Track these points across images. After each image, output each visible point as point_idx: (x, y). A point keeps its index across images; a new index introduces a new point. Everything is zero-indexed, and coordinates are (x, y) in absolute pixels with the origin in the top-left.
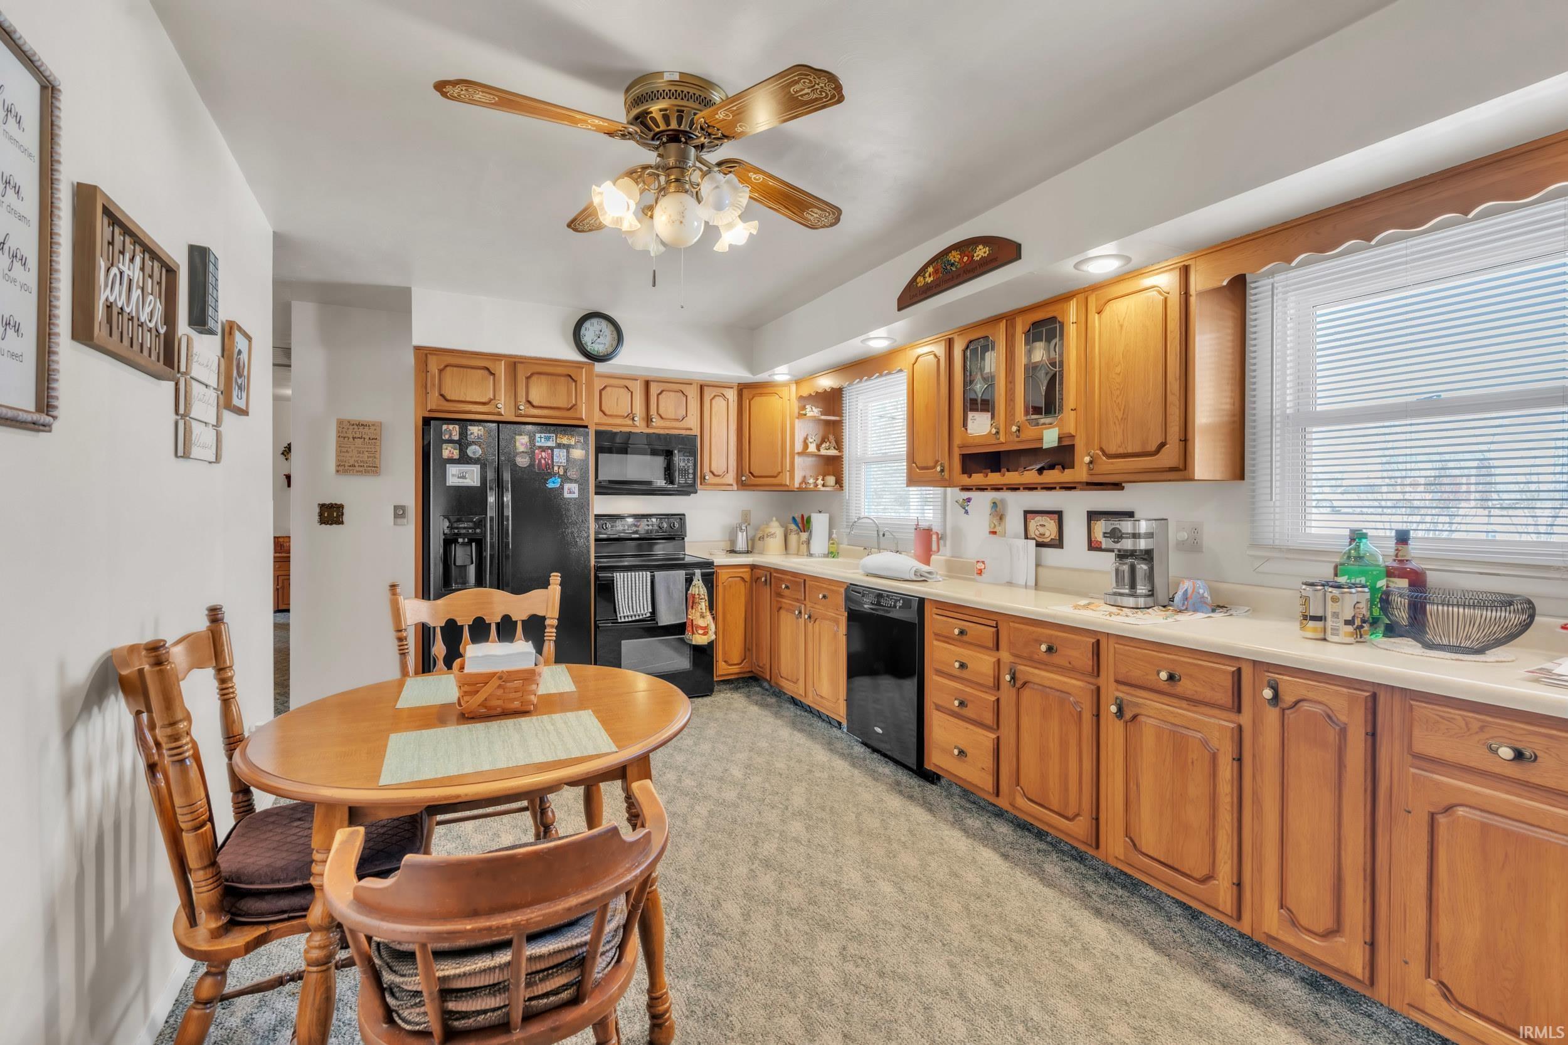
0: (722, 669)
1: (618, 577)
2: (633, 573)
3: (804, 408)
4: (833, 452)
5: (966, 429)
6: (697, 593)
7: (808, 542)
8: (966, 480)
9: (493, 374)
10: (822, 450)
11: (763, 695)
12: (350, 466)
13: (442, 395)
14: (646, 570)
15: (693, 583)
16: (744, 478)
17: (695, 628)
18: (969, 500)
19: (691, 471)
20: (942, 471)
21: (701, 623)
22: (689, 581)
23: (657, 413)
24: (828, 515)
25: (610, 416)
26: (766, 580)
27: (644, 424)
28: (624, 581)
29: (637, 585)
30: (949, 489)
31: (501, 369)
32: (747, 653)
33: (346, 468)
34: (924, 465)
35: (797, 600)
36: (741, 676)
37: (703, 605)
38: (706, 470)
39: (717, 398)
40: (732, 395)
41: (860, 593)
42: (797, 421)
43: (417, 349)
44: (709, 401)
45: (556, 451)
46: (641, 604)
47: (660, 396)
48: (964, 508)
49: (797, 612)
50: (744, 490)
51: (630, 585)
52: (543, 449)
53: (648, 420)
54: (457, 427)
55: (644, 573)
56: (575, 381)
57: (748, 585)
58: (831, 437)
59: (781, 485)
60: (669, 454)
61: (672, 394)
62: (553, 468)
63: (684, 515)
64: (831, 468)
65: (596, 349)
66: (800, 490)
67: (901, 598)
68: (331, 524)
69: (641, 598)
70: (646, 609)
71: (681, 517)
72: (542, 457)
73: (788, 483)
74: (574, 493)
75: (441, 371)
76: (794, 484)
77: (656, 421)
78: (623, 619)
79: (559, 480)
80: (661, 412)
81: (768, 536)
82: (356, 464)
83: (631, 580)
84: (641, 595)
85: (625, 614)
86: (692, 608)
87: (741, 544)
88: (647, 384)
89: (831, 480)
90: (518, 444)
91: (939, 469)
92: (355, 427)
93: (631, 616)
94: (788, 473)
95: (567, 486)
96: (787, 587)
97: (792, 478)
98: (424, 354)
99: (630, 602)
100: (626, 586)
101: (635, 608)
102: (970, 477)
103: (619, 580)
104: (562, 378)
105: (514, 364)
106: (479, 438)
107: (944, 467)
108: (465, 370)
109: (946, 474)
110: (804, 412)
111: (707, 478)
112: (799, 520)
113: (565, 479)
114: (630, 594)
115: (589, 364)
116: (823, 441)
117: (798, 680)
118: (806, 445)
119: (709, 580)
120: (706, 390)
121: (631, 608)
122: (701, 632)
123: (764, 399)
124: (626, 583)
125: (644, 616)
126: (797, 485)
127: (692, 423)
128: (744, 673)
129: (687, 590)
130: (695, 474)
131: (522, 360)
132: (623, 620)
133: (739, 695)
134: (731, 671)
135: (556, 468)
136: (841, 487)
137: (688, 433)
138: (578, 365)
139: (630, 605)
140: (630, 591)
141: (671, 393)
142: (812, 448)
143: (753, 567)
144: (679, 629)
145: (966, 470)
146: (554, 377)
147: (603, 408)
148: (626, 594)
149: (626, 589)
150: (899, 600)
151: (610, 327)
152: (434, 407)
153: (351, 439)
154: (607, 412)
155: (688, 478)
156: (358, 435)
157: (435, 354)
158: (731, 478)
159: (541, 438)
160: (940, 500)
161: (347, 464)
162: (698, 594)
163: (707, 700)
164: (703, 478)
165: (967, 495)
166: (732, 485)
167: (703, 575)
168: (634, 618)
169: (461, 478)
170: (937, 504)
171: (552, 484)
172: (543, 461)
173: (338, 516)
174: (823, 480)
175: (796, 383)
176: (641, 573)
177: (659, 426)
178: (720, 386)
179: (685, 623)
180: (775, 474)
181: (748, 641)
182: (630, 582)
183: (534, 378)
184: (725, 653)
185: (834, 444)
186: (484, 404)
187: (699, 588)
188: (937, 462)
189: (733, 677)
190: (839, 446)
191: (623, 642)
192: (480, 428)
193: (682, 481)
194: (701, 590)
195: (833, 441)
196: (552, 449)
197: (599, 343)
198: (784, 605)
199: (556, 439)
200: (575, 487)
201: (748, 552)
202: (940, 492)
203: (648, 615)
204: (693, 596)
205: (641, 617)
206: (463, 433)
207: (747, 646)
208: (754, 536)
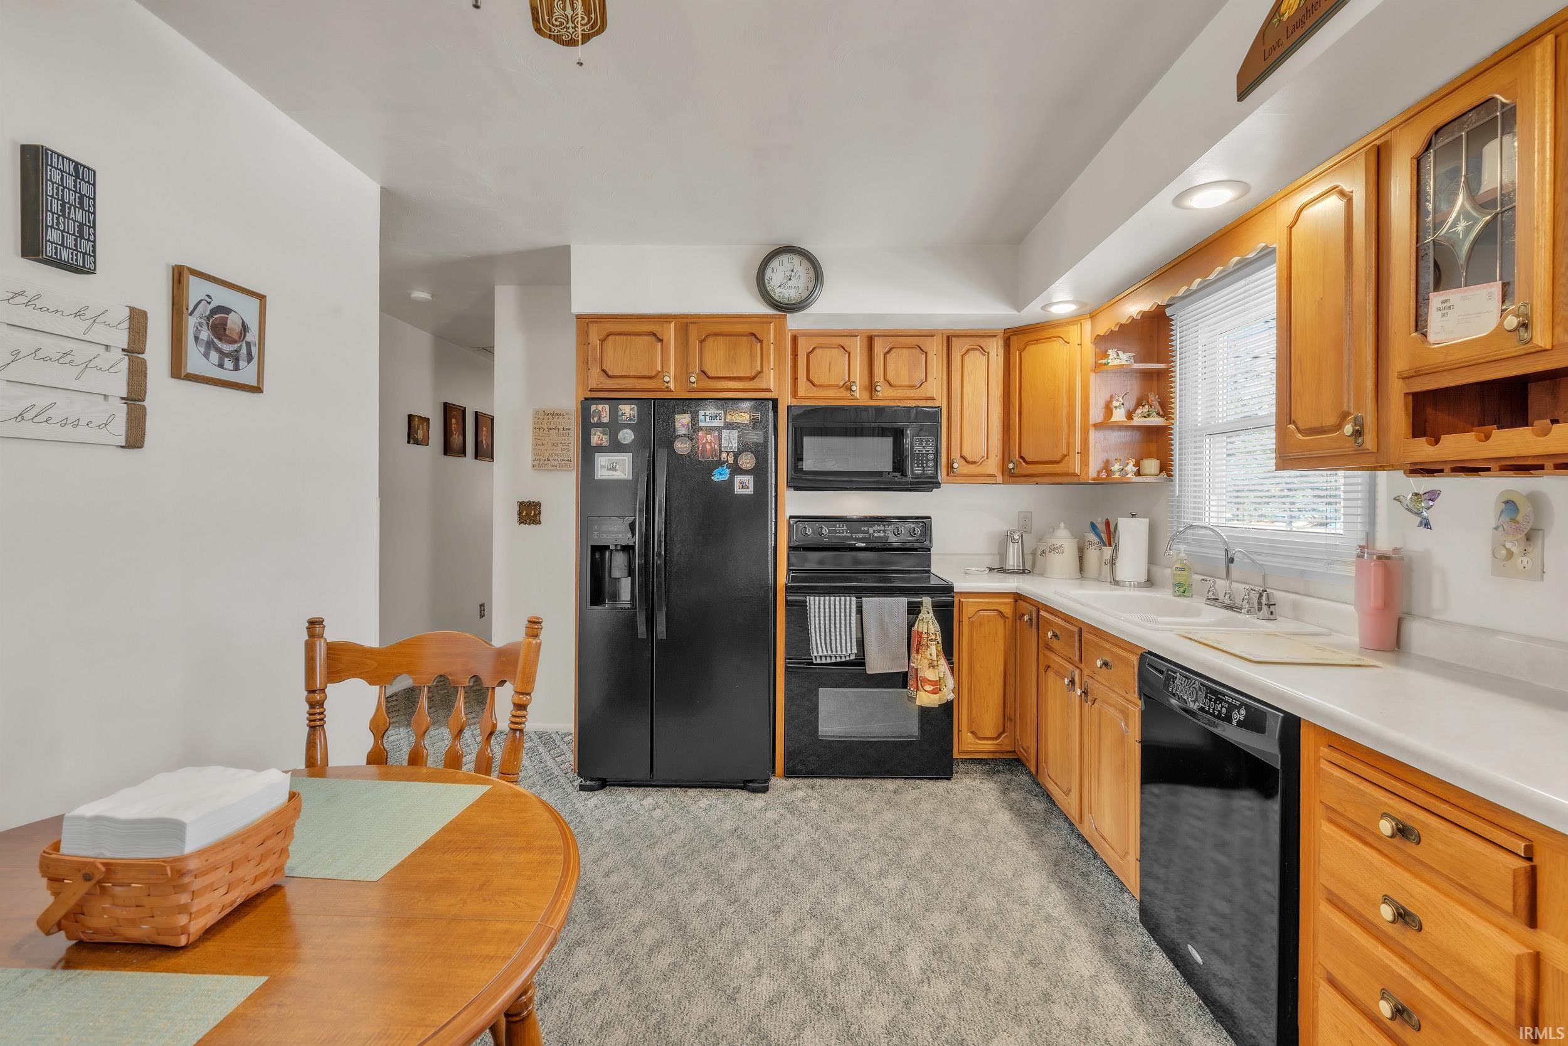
0: (965, 742)
1: (812, 603)
2: (832, 598)
3: (1105, 355)
4: (1156, 421)
5: (1425, 335)
6: (925, 630)
7: (1113, 562)
8: (1423, 450)
9: (661, 340)
10: (1135, 418)
11: (1028, 792)
12: (545, 460)
13: (604, 371)
14: (849, 594)
15: (921, 616)
16: (1011, 466)
17: (921, 681)
18: (1433, 496)
19: (931, 457)
20: (1358, 433)
21: (930, 675)
22: (914, 610)
23: (885, 379)
24: (1146, 521)
25: (821, 386)
26: (1031, 619)
27: (866, 395)
28: (819, 608)
29: (838, 614)
30: (1382, 475)
31: (670, 333)
32: (1008, 724)
33: (542, 462)
34: (1313, 423)
35: (1070, 661)
36: (997, 756)
37: (933, 650)
38: (956, 454)
39: (971, 352)
40: (996, 349)
41: (1161, 672)
42: (1092, 376)
43: (579, 317)
44: (959, 358)
45: (725, 432)
46: (843, 641)
47: (888, 356)
48: (1419, 514)
49: (1066, 681)
50: (1014, 483)
51: (827, 614)
52: (710, 430)
53: (871, 388)
54: (607, 407)
55: (848, 598)
56: (761, 341)
57: (1009, 623)
58: (1152, 397)
59: (1067, 475)
60: (898, 435)
61: (905, 351)
62: (720, 455)
63: (929, 518)
64: (1153, 447)
65: (786, 296)
66: (1097, 482)
67: (1243, 704)
68: (529, 524)
69: (843, 633)
70: (849, 648)
71: (924, 522)
72: (707, 441)
73: (1078, 471)
74: (748, 488)
75: (602, 341)
76: (1087, 473)
77: (882, 390)
78: (818, 659)
79: (728, 471)
80: (890, 377)
81: (1051, 550)
82: (551, 458)
83: (830, 608)
84: (843, 629)
85: (820, 654)
86: (918, 651)
87: (1012, 562)
88: (870, 340)
89: (1151, 465)
90: (677, 425)
91: (1348, 429)
92: (550, 416)
93: (831, 657)
94: (1078, 457)
95: (738, 479)
96: (1055, 636)
97: (1085, 463)
98: (586, 321)
99: (828, 638)
100: (822, 614)
101: (834, 646)
102: (1437, 442)
103: (812, 607)
104: (745, 338)
105: (686, 323)
106: (631, 419)
107: (1362, 426)
108: (629, 337)
109: (1369, 441)
110: (1104, 361)
111: (955, 466)
112: (1101, 527)
113: (736, 470)
114: (827, 626)
115: (779, 317)
116: (1139, 404)
117: (1070, 790)
118: (1108, 409)
119: (945, 614)
120: (955, 342)
121: (828, 646)
122: (928, 688)
123: (1042, 347)
124: (822, 610)
125: (848, 659)
126: (1092, 473)
127: (935, 389)
128: (1002, 752)
129: (910, 625)
130: (937, 460)
131: (695, 320)
132: (819, 661)
133: (992, 785)
134: (981, 748)
135: (724, 455)
136: (1170, 475)
137: (930, 403)
138: (764, 319)
139: (828, 642)
140: (827, 622)
141: (903, 350)
142: (1119, 415)
143: (1018, 597)
144: (901, 680)
145: (1420, 428)
146: (734, 338)
147: (811, 377)
148: (822, 626)
149: (822, 618)
150: (1239, 708)
151: (806, 264)
152: (595, 386)
153: (546, 430)
154: (816, 382)
155: (927, 466)
156: (552, 426)
157: (596, 322)
158: (993, 465)
159: (705, 415)
160: (1359, 495)
161: (542, 458)
162: (927, 633)
163: (941, 786)
164: (950, 467)
165: (1425, 484)
166: (994, 476)
167: (935, 606)
168: (834, 660)
169: (610, 469)
170: (1354, 503)
171: (720, 476)
172: (708, 447)
173: (535, 515)
174: (1137, 464)
175: (1092, 317)
176: (843, 598)
177: (885, 396)
178: (977, 337)
179: (907, 672)
180: (1058, 458)
181: (1008, 705)
182: (827, 610)
183: (710, 341)
184: (971, 721)
185: (1159, 409)
186: (650, 378)
187: (928, 624)
188: (1344, 416)
189: (985, 756)
190: (1165, 409)
191: (820, 689)
192: (633, 406)
193: (918, 471)
194: (931, 627)
195: (1156, 404)
196: (719, 429)
197: (791, 288)
198: (1052, 665)
199: (725, 415)
200: (749, 480)
201: (1023, 572)
202: (1360, 480)
203: (853, 657)
204: (920, 635)
205: (843, 659)
206: (614, 413)
207: (1008, 712)
208: (1036, 549)
